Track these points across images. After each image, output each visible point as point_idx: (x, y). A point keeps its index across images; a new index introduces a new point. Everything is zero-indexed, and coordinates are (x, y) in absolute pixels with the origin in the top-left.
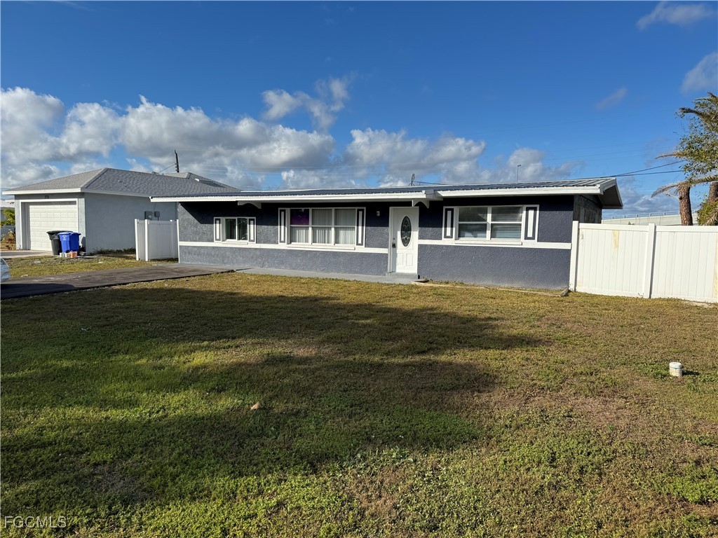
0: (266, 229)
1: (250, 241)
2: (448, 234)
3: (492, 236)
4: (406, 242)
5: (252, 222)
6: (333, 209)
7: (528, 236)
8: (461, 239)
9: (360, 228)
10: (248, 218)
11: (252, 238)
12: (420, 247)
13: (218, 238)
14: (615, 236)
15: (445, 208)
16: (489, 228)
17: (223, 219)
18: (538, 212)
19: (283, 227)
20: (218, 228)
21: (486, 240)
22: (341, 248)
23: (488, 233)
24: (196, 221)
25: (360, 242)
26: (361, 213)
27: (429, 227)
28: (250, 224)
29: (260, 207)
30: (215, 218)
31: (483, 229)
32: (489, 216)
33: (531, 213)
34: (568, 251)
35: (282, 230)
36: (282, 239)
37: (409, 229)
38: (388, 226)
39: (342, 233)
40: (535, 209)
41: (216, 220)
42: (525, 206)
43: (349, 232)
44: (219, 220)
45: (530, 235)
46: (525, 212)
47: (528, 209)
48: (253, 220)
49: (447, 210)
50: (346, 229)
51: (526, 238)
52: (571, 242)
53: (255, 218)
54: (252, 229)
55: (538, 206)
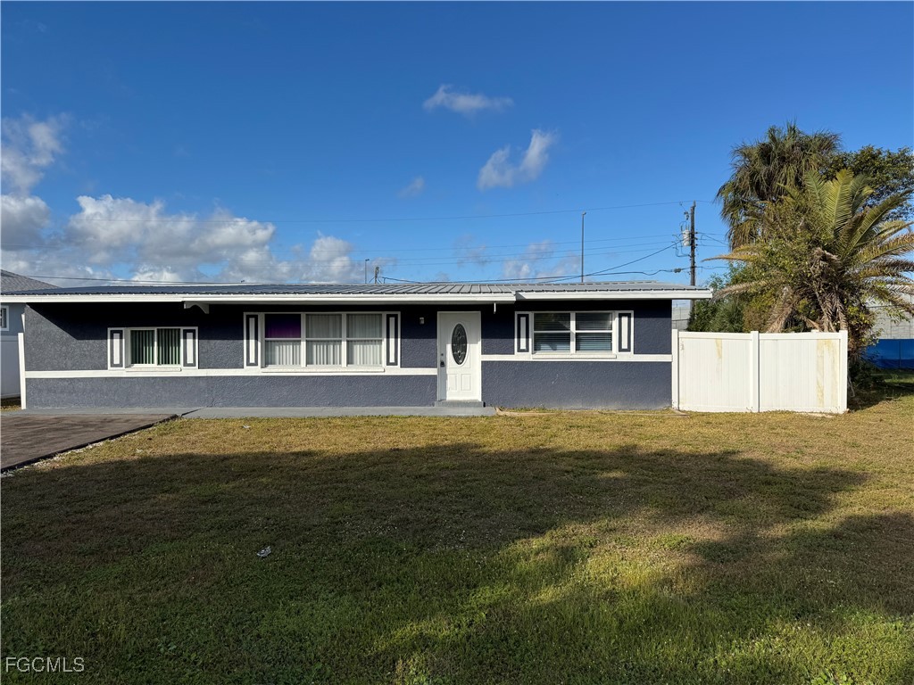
0: (217, 344)
1: (186, 364)
2: (523, 346)
3: (577, 349)
4: (459, 358)
5: (190, 335)
6: (344, 314)
7: (623, 347)
8: (538, 352)
9: (392, 340)
10: (182, 328)
11: (190, 360)
12: (484, 364)
13: (117, 361)
14: (718, 346)
15: (516, 313)
16: (573, 338)
17: (127, 331)
18: (632, 319)
19: (252, 342)
20: (117, 346)
21: (570, 354)
22: (357, 370)
23: (573, 344)
24: (66, 335)
25: (392, 360)
26: (392, 320)
27: (496, 338)
28: (185, 338)
29: (206, 311)
30: (109, 329)
31: (565, 339)
32: (573, 324)
33: (625, 320)
34: (669, 364)
35: (252, 347)
36: (252, 360)
37: (464, 341)
38: (436, 337)
39: (357, 348)
40: (629, 316)
41: (112, 332)
42: (618, 312)
43: (370, 348)
44: (121, 332)
45: (625, 346)
46: (617, 319)
47: (620, 316)
48: (194, 331)
49: (519, 316)
50: (365, 342)
51: (621, 350)
52: (671, 353)
53: (196, 328)
54: (190, 346)
55: (632, 312)
